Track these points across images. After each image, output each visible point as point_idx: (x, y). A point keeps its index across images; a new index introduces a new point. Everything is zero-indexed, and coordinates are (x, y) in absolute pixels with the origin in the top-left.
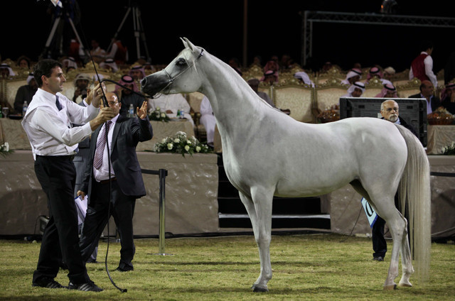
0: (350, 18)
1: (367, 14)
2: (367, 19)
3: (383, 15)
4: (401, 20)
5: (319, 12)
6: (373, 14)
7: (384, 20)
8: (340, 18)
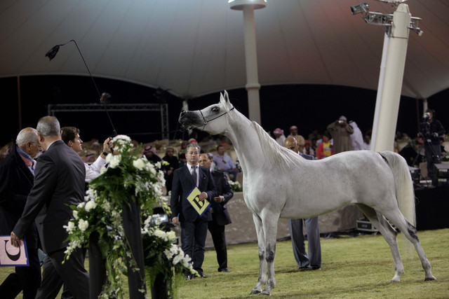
0: (80, 108)
1: (91, 105)
2: (91, 108)
3: (102, 105)
4: (115, 107)
5: (58, 105)
6: (95, 104)
7: (103, 108)
8: (73, 108)
